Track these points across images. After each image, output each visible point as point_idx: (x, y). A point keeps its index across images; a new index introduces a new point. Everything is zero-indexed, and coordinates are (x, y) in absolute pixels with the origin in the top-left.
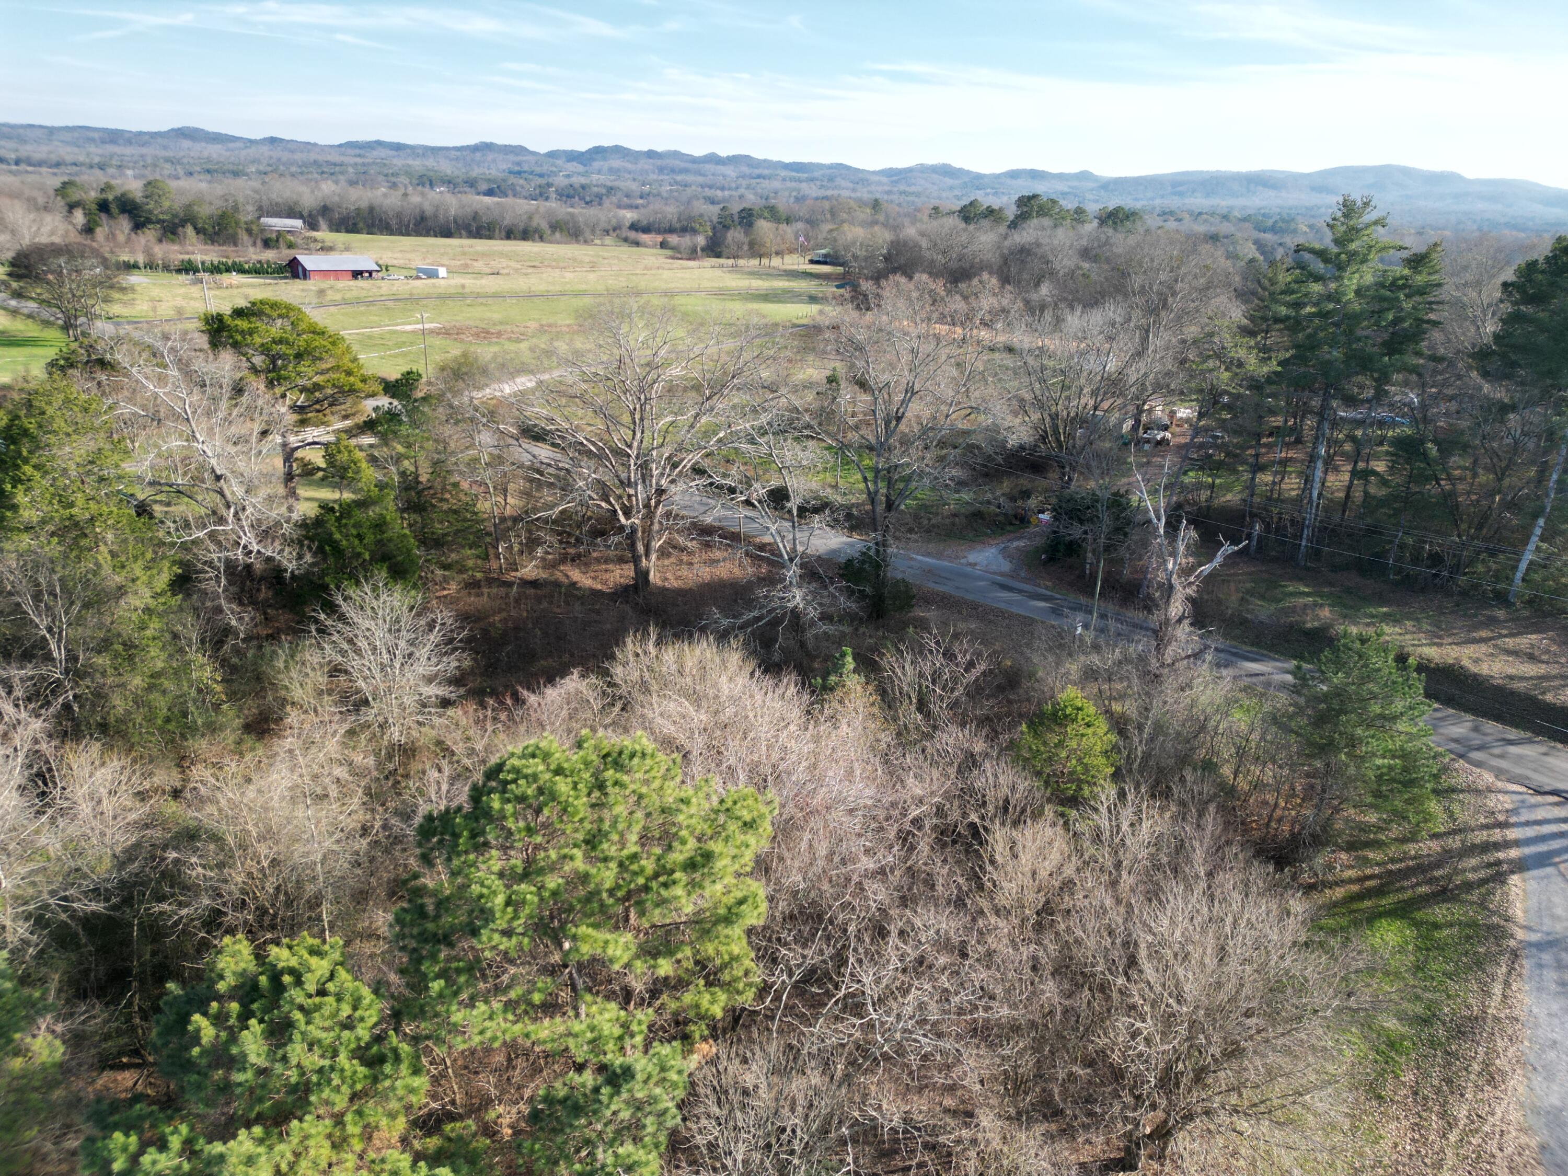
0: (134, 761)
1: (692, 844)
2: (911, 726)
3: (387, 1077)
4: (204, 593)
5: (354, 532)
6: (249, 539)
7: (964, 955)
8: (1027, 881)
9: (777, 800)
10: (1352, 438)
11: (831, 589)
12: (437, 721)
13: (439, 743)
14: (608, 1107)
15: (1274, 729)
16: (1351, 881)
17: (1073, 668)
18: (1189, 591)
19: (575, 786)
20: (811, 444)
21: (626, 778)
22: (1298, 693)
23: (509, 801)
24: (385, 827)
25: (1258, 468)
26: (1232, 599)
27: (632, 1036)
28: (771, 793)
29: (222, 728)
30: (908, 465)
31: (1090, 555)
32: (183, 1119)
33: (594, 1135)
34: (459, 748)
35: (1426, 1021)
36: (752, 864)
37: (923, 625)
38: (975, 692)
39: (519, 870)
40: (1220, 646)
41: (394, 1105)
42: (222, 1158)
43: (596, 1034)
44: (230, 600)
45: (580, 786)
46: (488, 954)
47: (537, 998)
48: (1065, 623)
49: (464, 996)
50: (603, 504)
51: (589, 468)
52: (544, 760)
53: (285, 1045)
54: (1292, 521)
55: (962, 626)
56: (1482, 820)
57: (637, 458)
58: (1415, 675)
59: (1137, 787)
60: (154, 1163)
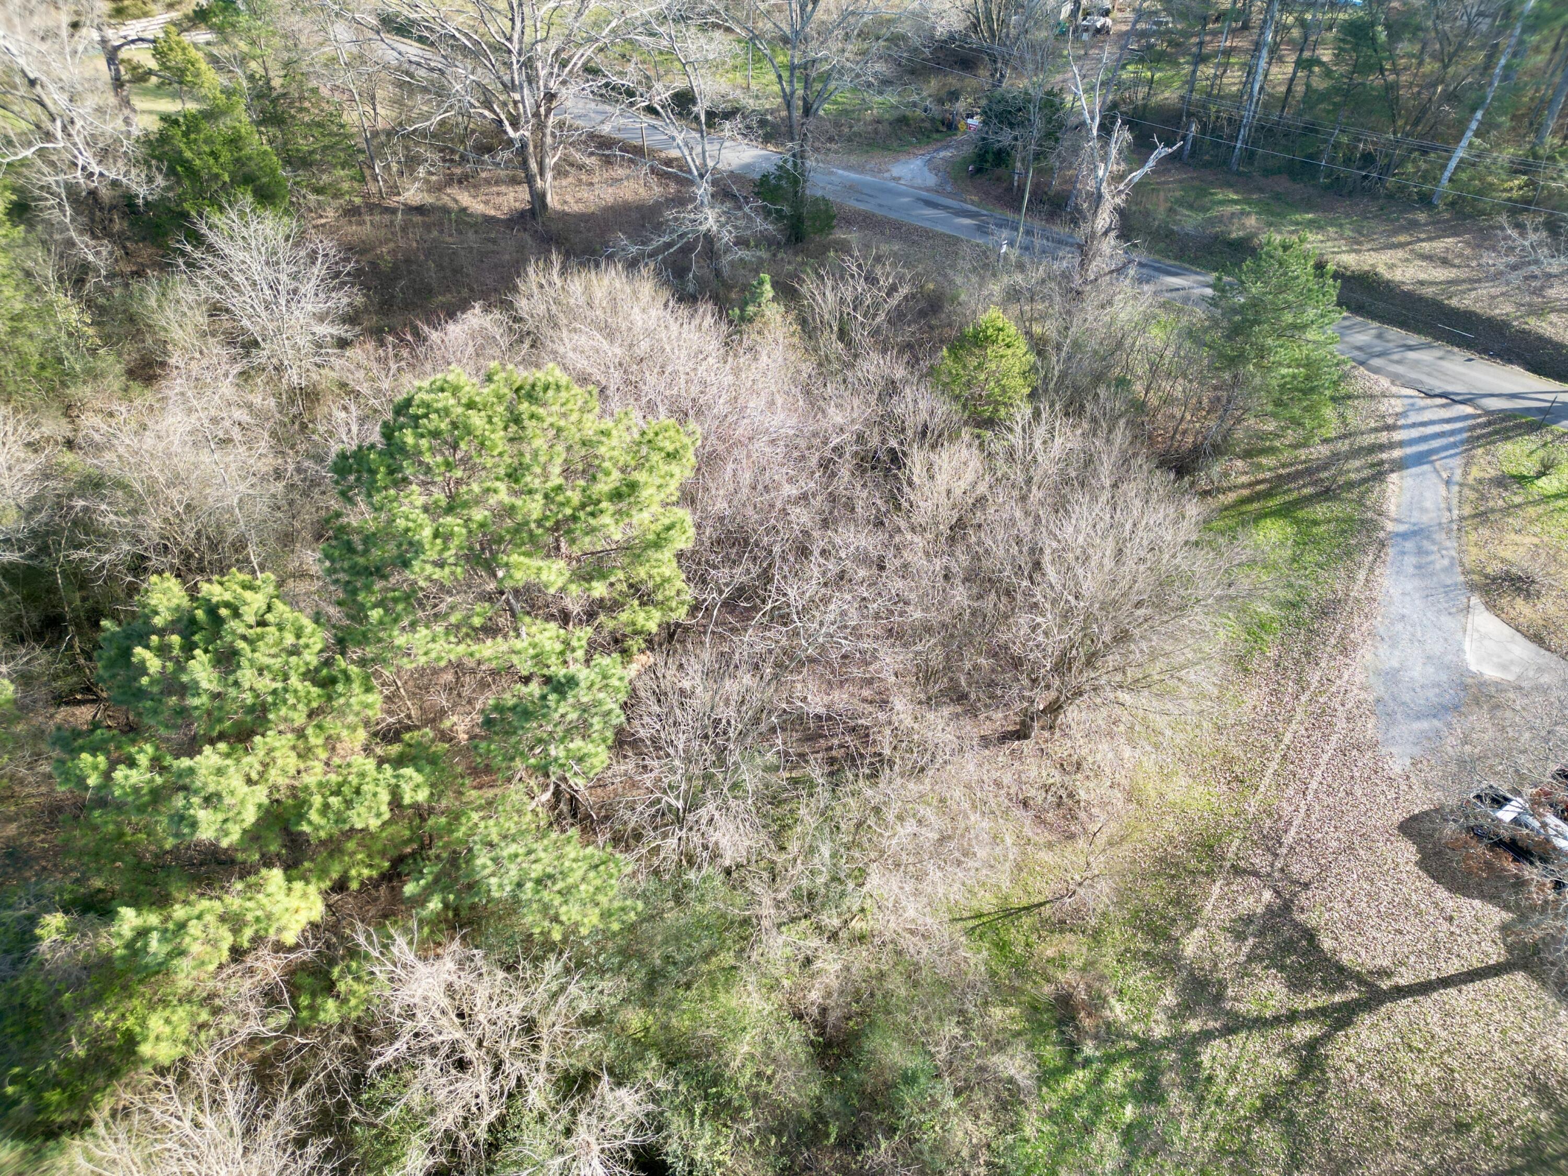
0: (16, 410)
1: (616, 475)
2: (832, 357)
3: (341, 695)
4: (49, 224)
5: (207, 149)
6: (87, 158)
7: (882, 568)
8: (943, 500)
9: (699, 430)
10: (1302, 23)
11: (747, 209)
12: (337, 363)
13: (343, 385)
14: (556, 710)
15: (1188, 344)
16: (1243, 486)
17: (996, 288)
18: (1118, 200)
19: (490, 421)
20: (718, 34)
21: (541, 411)
22: (1216, 305)
23: (422, 436)
24: (299, 470)
25: (1201, 59)
26: (1159, 208)
27: (573, 650)
28: (692, 425)
29: (103, 375)
30: (826, 59)
31: (1018, 165)
32: (146, 741)
33: (545, 736)
34: (364, 388)
35: (1294, 606)
36: (678, 494)
37: (844, 248)
38: (897, 318)
39: (444, 503)
40: (1144, 260)
41: (351, 719)
42: (191, 771)
43: (538, 650)
44: (81, 233)
45: (495, 420)
46: (422, 583)
47: (477, 621)
48: (990, 241)
49: (406, 622)
50: (486, 113)
51: (465, 69)
52: (454, 395)
53: (234, 671)
54: (1230, 120)
55: (884, 248)
56: (1373, 425)
57: (520, 54)
58: (1331, 282)
59: (1052, 405)
60: (127, 777)
